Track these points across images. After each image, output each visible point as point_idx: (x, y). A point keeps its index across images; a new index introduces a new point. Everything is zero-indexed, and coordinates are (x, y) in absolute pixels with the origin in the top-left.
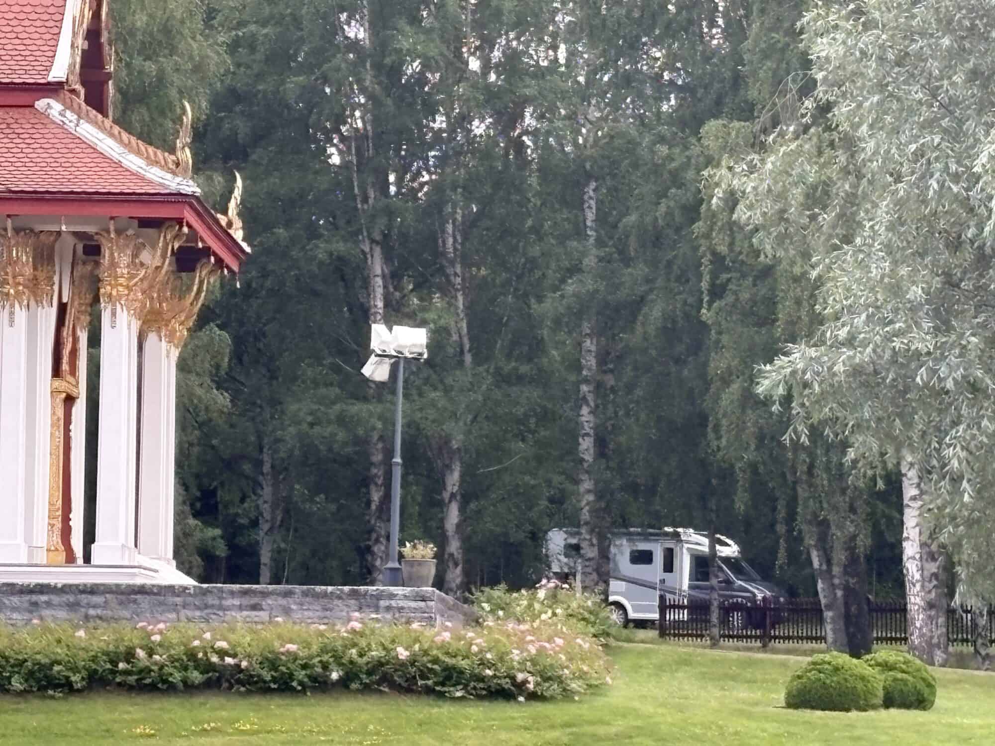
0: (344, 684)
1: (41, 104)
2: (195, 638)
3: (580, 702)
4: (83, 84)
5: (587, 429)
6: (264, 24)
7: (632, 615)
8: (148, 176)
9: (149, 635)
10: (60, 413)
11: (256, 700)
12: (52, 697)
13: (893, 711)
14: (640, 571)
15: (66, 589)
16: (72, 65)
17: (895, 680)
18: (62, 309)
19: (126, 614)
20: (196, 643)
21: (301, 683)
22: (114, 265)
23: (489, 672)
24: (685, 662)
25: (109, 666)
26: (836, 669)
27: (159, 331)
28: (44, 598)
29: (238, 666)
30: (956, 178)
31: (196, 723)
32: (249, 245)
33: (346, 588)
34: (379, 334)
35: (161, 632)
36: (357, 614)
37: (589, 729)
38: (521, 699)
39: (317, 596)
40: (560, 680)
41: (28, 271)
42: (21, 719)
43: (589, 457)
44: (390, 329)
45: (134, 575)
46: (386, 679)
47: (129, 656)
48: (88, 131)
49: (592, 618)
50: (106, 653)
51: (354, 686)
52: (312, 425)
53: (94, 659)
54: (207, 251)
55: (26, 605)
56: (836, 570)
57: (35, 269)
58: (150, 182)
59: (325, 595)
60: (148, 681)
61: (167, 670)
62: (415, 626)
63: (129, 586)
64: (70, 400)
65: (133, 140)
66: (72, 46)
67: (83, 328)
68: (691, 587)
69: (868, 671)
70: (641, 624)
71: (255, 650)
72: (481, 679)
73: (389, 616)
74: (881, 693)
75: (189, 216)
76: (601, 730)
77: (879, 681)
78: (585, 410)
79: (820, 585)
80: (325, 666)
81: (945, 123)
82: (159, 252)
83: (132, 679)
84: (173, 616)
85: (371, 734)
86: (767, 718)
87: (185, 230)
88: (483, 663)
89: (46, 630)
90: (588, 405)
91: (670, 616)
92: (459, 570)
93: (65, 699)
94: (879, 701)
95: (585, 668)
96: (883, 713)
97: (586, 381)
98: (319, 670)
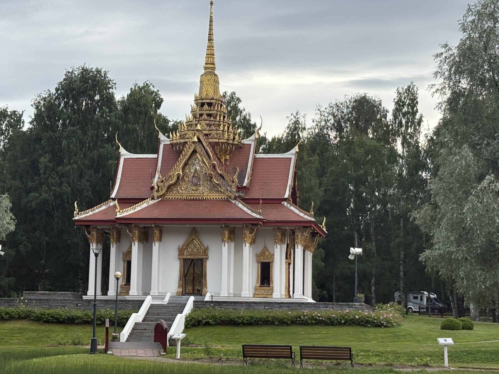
0: (345, 323)
1: (283, 203)
2: (313, 314)
3: (396, 328)
4: (292, 199)
5: (402, 270)
6: (332, 186)
7: (414, 310)
8: (304, 217)
9: (304, 313)
10: (287, 266)
11: (326, 327)
12: (284, 326)
13: (464, 330)
14: (415, 301)
15: (287, 303)
16: (289, 195)
17: (465, 323)
18: (288, 245)
19: (299, 308)
20: (314, 315)
21: (336, 323)
22: (298, 236)
23: (376, 321)
24: (421, 320)
25: (295, 319)
26: (452, 321)
27: (308, 250)
28: (282, 305)
29: (322, 319)
30: (460, 214)
31: (314, 332)
32: (327, 231)
33: (345, 303)
34: (352, 250)
35: (306, 312)
36: (347, 309)
37: (398, 334)
38: (383, 327)
39: (339, 305)
40: (391, 323)
41: (280, 237)
42: (278, 330)
43: (402, 276)
44: (354, 249)
45: (302, 300)
46: (354, 323)
47: (300, 317)
48: (292, 208)
49: (401, 310)
50: (295, 317)
51: (347, 324)
52: (342, 269)
53: (292, 318)
54: (318, 233)
55: (279, 307)
56: (455, 300)
57: (282, 236)
58: (305, 219)
59: (341, 304)
60: (304, 322)
61: (307, 320)
62: (360, 311)
63: (300, 302)
64: (289, 264)
65: (301, 210)
66: (289, 191)
67: (292, 249)
68: (426, 304)
69: (459, 322)
70: (415, 312)
71: (326, 316)
72: (374, 323)
73: (355, 309)
74: (461, 326)
75: (313, 225)
76: (400, 334)
77: (461, 324)
78: (401, 266)
79: (452, 304)
80: (341, 320)
81: (458, 202)
82: (307, 233)
83: (300, 322)
84: (309, 309)
85: (351, 334)
86: (436, 332)
87: (312, 228)
88: (375, 319)
89: (283, 311)
90: (401, 265)
91: (421, 310)
92: (374, 300)
93: (286, 326)
94: (461, 328)
95: (397, 321)
96: (462, 331)
97: (401, 260)
98: (339, 320)
